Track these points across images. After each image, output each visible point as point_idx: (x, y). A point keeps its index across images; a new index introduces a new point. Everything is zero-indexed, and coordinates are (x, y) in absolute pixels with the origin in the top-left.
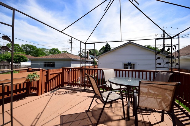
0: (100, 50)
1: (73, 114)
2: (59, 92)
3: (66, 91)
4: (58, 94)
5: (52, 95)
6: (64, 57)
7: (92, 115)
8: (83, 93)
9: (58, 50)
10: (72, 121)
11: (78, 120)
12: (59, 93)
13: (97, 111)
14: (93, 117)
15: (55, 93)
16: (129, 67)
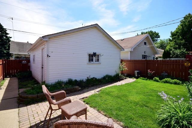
16: (94, 58)
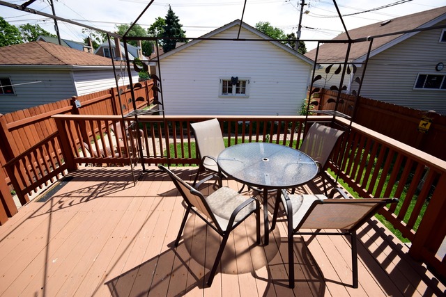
0: (152, 29)
1: (140, 266)
2: (68, 195)
3: (90, 188)
4: (70, 204)
5: (51, 211)
6: (39, 61)
7: (190, 254)
8: (143, 186)
9: (4, 22)
10: (147, 289)
11: (162, 281)
12: (70, 200)
13: (197, 236)
14: (192, 260)
15: (56, 200)
16: (234, 87)
